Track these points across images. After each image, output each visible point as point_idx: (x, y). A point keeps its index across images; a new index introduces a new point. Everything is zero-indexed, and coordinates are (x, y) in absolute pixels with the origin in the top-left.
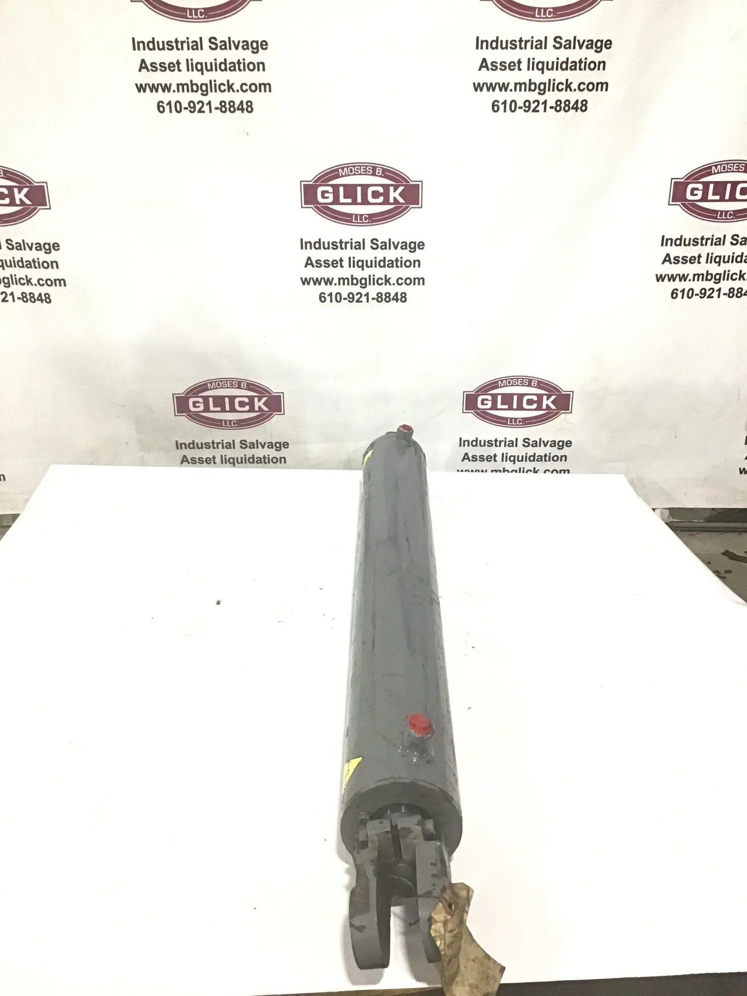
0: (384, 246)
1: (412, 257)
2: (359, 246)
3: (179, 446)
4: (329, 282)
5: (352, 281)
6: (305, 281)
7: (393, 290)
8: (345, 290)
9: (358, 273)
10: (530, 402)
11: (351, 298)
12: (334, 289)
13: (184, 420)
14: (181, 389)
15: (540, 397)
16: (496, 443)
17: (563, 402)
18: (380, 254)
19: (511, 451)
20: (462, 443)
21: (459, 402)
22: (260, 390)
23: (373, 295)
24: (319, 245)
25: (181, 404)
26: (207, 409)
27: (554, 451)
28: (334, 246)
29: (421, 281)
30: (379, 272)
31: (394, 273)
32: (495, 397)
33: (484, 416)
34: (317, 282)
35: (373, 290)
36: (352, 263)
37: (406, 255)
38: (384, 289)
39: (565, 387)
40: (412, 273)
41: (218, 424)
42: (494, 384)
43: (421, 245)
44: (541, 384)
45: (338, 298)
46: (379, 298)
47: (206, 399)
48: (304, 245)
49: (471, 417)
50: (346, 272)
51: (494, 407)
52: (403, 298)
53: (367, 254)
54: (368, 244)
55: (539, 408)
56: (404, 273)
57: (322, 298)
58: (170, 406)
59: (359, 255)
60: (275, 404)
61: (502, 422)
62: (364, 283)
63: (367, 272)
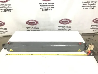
0: (49, 4)
2: (46, 4)
3: (27, 27)
4: (43, 8)
5: (46, 8)
6: (40, 8)
7: (51, 9)
8: (45, 9)
10: (67, 22)
11: (46, 10)
12: (44, 9)
13: (27, 24)
14: (27, 21)
15: (68, 21)
17: (70, 21)
18: (49, 5)
19: (64, 27)
20: (59, 26)
21: (58, 22)
22: (36, 21)
24: (42, 4)
25: (27, 23)
26: (30, 23)
27: (69, 27)
28: (43, 4)
29: (54, 8)
30: (49, 7)
31: (51, 7)
32: (62, 21)
33: (61, 23)
34: (42, 8)
35: (48, 9)
36: (46, 6)
37: (52, 5)
38: (50, 9)
39: (71, 20)
40: (53, 7)
41: (31, 25)
42: (62, 20)
43: (54, 3)
44: (68, 19)
45: (44, 10)
46: (49, 10)
47: (29, 22)
48: (40, 4)
49: (60, 23)
50: (45, 7)
51: (62, 22)
52: (52, 10)
53: (47, 5)
54: (47, 3)
55: (68, 22)
56: (52, 7)
57: (42, 10)
58: (26, 23)
59: (46, 5)
60: (37, 22)
61: (63, 24)
62: (47, 8)
63: (47, 7)
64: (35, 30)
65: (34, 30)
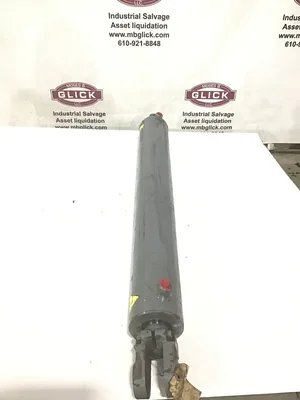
0: (150, 17)
1: (163, 23)
2: (138, 17)
3: (55, 114)
4: (123, 35)
5: (134, 35)
6: (111, 35)
7: (154, 40)
8: (131, 39)
9: (137, 31)
10: (216, 95)
11: (133, 43)
12: (125, 39)
13: (56, 102)
14: (54, 87)
15: (221, 93)
16: (200, 114)
17: (231, 95)
18: (148, 21)
19: (206, 118)
20: (184, 114)
21: (184, 95)
22: (91, 88)
23: (144, 42)
24: (118, 16)
25: (55, 94)
26: (67, 97)
27: (226, 118)
28: (125, 17)
29: (167, 35)
30: (147, 31)
31: (154, 31)
32: (200, 92)
33: (195, 102)
34: (117, 35)
35: (144, 40)
36: (134, 26)
37: (161, 22)
38: (149, 39)
39: (233, 88)
40: (163, 31)
41: (72, 104)
42: (200, 87)
43: (168, 17)
44: (222, 87)
45: (127, 43)
46: (147, 44)
47: (66, 92)
48: (110, 16)
49: (189, 102)
50: (131, 30)
51: (200, 97)
52: (159, 44)
53: (141, 21)
54: (142, 16)
55: (220, 98)
56: (159, 31)
57: (119, 43)
59: (138, 22)
60: (98, 95)
61: (203, 104)
62: (140, 36)
63: (141, 31)
64: (87, 124)
65: (82, 124)
